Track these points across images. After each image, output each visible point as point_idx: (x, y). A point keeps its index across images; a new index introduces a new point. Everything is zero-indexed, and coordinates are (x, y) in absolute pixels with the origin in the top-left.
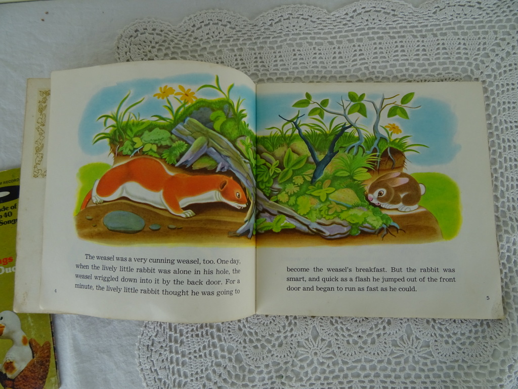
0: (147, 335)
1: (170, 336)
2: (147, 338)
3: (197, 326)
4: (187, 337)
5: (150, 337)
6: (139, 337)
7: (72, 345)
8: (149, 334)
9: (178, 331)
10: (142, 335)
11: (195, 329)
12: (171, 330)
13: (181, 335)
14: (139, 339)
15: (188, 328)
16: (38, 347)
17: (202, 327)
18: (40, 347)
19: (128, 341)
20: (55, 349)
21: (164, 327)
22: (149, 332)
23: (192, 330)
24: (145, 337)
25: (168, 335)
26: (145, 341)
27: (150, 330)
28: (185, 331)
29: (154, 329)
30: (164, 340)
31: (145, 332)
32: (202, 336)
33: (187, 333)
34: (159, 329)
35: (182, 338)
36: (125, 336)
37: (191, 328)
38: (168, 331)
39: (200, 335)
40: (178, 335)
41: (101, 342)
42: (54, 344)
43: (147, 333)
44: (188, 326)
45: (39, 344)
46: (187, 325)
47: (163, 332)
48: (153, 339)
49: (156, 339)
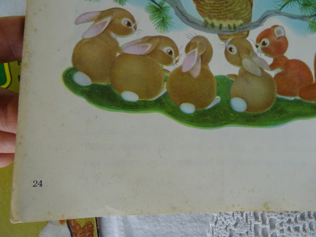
0: (223, 223)
1: (256, 227)
2: (222, 228)
3: (296, 216)
4: (282, 231)
5: (227, 226)
6: (212, 225)
7: (123, 229)
8: (225, 222)
9: (267, 222)
10: (216, 223)
11: (293, 219)
12: (256, 218)
13: (272, 227)
14: (211, 228)
15: (282, 218)
16: (78, 228)
17: (302, 217)
18: (80, 228)
19: (195, 229)
20: (99, 232)
21: (246, 214)
22: (225, 219)
23: (289, 221)
24: (220, 225)
25: (253, 226)
26: (220, 231)
27: (227, 217)
28: (278, 221)
29: (233, 216)
30: (247, 233)
31: (219, 218)
32: (304, 230)
33: (281, 224)
34: (239, 216)
35: (274, 231)
36: (190, 222)
37: (288, 218)
38: (253, 220)
39: (301, 228)
40: (268, 227)
41: (158, 228)
42: (97, 226)
43: (223, 220)
44: (283, 216)
45: (79, 225)
46: (281, 214)
47: (245, 221)
48: (230, 230)
49: (236, 230)
